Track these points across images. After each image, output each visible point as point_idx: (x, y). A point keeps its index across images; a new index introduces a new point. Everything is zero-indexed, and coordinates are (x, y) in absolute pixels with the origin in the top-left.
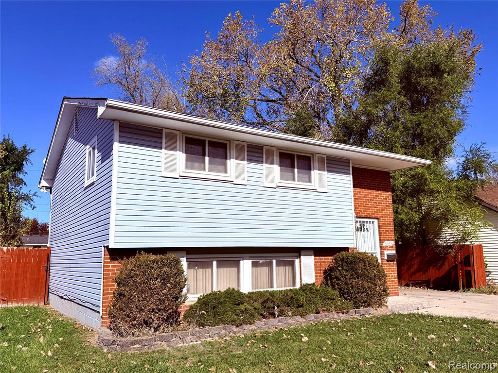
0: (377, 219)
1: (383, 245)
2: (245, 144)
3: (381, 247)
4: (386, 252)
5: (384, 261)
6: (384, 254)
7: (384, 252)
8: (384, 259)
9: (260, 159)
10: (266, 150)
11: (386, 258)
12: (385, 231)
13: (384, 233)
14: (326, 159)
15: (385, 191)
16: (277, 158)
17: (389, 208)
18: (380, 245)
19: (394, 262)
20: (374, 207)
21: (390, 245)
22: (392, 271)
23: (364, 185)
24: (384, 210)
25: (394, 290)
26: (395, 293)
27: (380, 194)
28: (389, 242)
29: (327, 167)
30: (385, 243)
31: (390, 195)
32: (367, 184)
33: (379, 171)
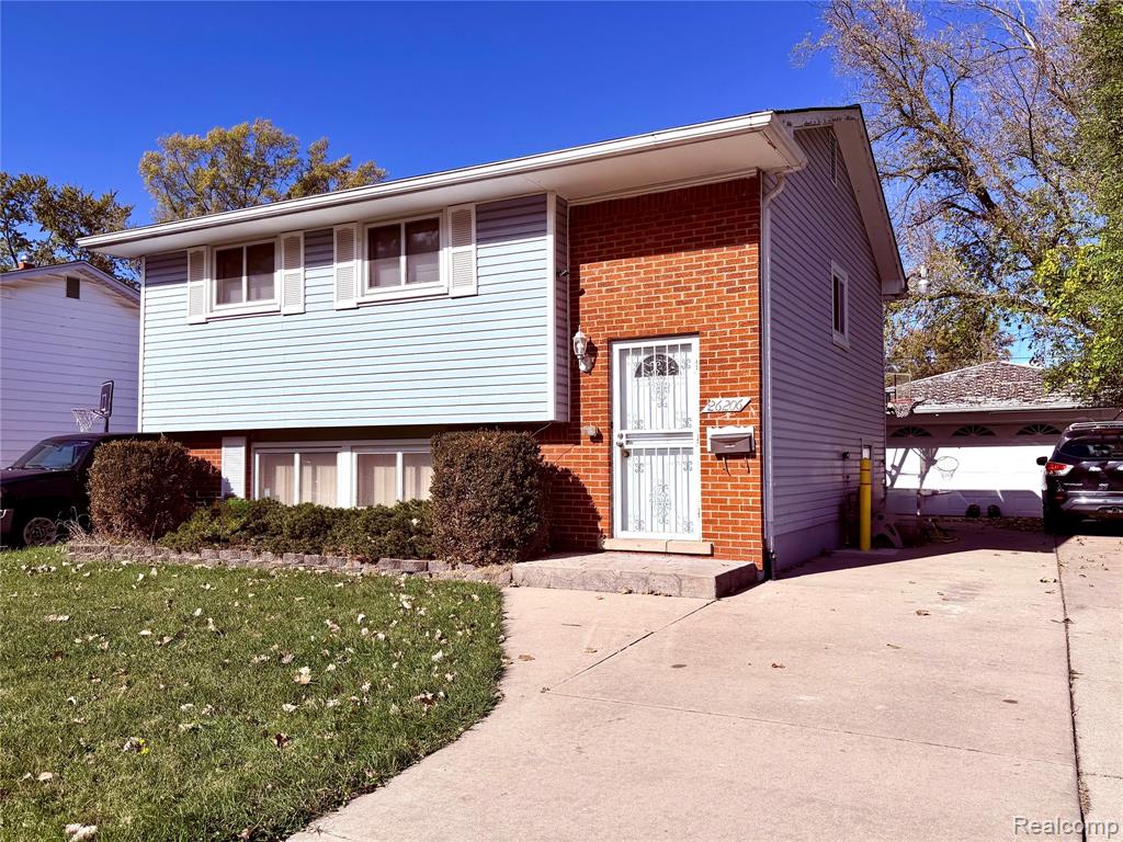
0: (696, 334)
1: (706, 409)
2: (302, 234)
3: (701, 416)
4: (711, 432)
5: (706, 457)
6: (706, 436)
7: (706, 429)
8: (706, 450)
9: (329, 256)
10: (338, 232)
11: (709, 448)
12: (720, 368)
13: (714, 375)
14: (477, 213)
15: (730, 243)
16: (360, 244)
17: (744, 296)
18: (701, 408)
19: (750, 461)
20: (679, 303)
21: (732, 408)
22: (737, 487)
23: (646, 246)
24: (718, 306)
25: (741, 544)
26: (745, 551)
27: (707, 258)
28: (731, 399)
29: (478, 231)
30: (711, 404)
31: (750, 253)
32: (656, 239)
33: (710, 186)
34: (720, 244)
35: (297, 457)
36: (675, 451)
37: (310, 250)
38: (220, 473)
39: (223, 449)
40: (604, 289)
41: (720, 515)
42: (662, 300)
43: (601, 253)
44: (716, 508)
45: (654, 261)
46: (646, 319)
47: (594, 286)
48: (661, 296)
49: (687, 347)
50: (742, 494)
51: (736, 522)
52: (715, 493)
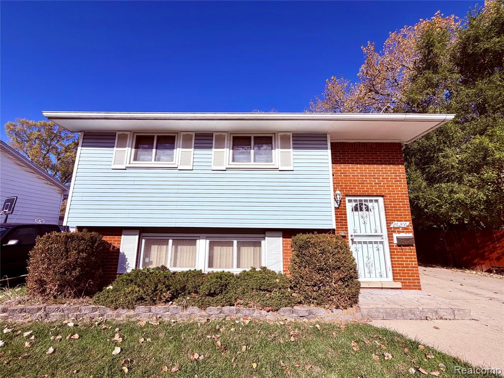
0: (382, 196)
1: (392, 226)
2: (194, 134)
3: (388, 229)
4: (395, 235)
5: (393, 246)
6: (392, 237)
7: (392, 234)
8: (393, 243)
9: (210, 145)
10: (216, 136)
11: (395, 241)
12: (395, 210)
13: (393, 212)
14: (293, 137)
15: (393, 164)
16: (229, 142)
17: (401, 184)
18: (387, 226)
19: (411, 247)
20: (375, 184)
21: (403, 226)
22: (408, 258)
23: (360, 161)
24: (392, 186)
25: (412, 283)
26: (414, 286)
27: (385, 168)
28: (402, 223)
29: (293, 144)
30: (393, 224)
31: (402, 168)
32: (363, 158)
33: (383, 143)
34: (390, 164)
35: (171, 241)
36: (376, 243)
37: (197, 142)
38: (119, 249)
39: (123, 236)
40: (343, 175)
41: (402, 270)
42: (368, 182)
43: (340, 161)
44: (399, 267)
45: (364, 167)
46: (362, 188)
47: (338, 173)
48: (368, 180)
49: (376, 201)
50: (410, 261)
51: (409, 273)
52: (399, 261)
